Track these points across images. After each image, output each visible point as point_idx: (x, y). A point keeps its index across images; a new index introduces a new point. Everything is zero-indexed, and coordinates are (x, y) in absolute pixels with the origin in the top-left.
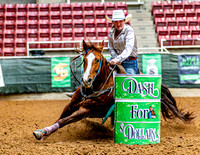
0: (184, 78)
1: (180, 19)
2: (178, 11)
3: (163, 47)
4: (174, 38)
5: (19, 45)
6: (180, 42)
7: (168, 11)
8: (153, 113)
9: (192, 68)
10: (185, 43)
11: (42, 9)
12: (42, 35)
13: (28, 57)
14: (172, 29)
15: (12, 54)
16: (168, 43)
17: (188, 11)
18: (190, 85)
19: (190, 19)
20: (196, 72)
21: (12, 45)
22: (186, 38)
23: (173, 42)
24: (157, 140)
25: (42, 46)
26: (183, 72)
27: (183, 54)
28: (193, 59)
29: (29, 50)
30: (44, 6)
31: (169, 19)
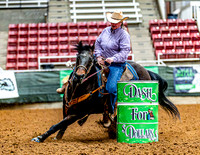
0: (179, 88)
1: (174, 35)
2: (173, 28)
3: (159, 60)
4: (169, 52)
5: (31, 60)
6: (175, 56)
7: (163, 29)
8: (151, 115)
9: (186, 78)
10: (179, 56)
11: (52, 28)
12: (52, 51)
13: (40, 70)
14: (167, 44)
15: (25, 68)
16: (164, 56)
17: (182, 28)
18: (184, 94)
19: (184, 35)
20: (190, 82)
21: (25, 60)
22: (180, 52)
23: (169, 56)
24: (156, 139)
25: (52, 60)
26: (178, 83)
27: (178, 66)
28: (187, 71)
29: (40, 64)
30: (54, 25)
31: (165, 36)
